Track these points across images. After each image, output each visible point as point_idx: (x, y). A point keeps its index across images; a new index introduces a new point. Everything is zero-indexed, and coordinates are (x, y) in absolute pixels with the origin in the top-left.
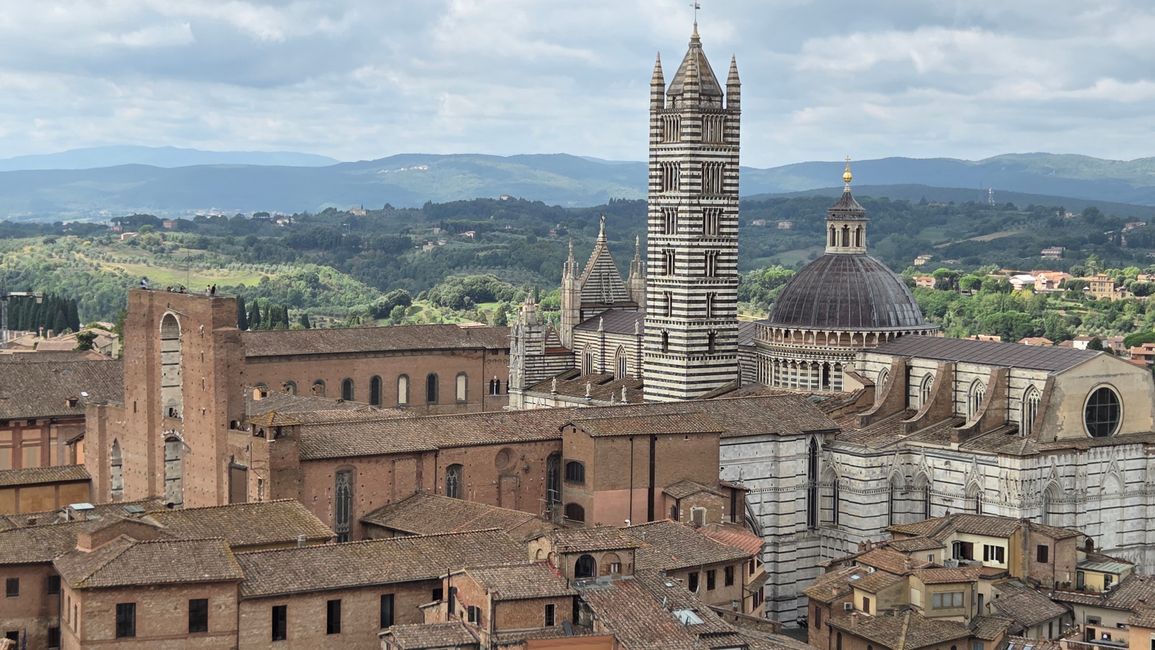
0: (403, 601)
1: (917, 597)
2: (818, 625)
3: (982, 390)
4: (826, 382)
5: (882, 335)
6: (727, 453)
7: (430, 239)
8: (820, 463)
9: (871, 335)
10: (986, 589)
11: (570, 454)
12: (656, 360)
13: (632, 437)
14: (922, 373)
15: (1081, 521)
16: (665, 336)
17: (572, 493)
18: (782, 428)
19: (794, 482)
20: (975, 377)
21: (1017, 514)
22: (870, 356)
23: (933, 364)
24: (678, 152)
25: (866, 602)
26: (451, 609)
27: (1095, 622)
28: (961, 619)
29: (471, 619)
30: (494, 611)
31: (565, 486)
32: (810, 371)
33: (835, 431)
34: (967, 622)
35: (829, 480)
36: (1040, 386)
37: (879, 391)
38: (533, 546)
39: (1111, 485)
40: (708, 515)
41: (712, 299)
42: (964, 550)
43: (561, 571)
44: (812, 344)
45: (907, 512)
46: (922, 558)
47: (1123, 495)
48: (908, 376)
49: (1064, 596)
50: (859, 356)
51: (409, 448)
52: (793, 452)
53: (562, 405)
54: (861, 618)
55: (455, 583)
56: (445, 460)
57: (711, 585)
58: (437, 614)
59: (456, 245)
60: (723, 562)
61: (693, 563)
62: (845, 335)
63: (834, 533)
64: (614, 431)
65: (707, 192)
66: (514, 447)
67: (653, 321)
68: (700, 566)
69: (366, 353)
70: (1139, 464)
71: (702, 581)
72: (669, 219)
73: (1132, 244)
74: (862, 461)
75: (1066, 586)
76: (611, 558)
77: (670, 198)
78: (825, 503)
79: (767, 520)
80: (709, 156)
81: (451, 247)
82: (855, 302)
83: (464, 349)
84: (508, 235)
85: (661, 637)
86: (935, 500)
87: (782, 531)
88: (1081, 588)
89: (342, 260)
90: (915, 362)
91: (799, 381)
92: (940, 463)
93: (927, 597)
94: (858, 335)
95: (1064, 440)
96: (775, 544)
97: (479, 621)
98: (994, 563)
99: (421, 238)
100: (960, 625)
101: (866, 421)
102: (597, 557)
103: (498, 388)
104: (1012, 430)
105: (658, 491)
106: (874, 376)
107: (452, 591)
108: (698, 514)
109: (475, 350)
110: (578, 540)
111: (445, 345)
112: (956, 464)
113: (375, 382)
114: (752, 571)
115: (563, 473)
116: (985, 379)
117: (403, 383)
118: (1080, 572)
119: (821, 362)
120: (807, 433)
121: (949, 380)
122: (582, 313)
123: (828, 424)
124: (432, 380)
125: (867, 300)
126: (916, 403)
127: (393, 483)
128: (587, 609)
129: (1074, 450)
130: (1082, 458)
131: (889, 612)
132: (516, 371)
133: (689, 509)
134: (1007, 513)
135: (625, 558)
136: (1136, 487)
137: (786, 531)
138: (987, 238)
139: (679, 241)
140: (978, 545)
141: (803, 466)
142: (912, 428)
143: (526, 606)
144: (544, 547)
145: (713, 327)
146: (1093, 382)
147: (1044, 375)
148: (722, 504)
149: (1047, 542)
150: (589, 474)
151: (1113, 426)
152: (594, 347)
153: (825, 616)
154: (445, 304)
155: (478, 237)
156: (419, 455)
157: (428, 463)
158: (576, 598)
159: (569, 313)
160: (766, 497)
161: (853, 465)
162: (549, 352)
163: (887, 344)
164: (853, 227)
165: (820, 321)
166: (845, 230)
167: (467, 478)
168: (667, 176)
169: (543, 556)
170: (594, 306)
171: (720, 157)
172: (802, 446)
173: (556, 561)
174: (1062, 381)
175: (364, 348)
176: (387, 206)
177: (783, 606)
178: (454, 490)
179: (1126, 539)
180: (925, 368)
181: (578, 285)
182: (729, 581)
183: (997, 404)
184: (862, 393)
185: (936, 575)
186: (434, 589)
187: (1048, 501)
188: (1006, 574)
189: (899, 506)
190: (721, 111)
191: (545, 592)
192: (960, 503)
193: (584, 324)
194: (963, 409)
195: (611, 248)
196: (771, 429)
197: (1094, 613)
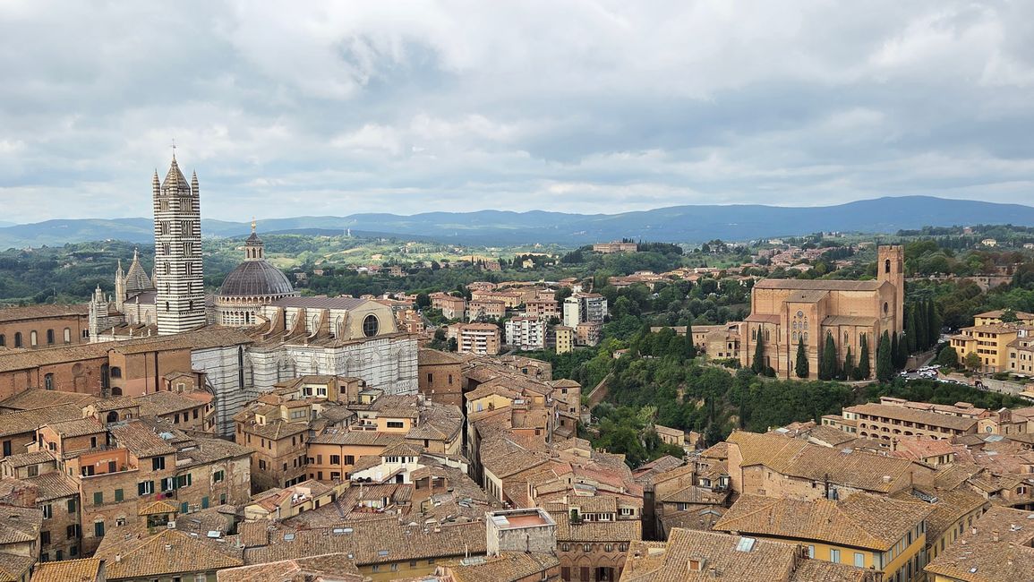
0: (16, 444)
1: (284, 414)
2: (239, 432)
3: (318, 319)
4: (248, 320)
5: (273, 298)
6: (195, 357)
7: (68, 262)
8: (244, 358)
9: (268, 298)
10: (317, 407)
11: (112, 364)
12: (164, 315)
13: (145, 353)
14: (292, 313)
15: (363, 373)
16: (167, 303)
17: (115, 382)
18: (224, 343)
19: (231, 368)
20: (314, 314)
21: (334, 373)
22: (267, 307)
23: (296, 309)
24: (168, 216)
25: (261, 419)
26: (41, 445)
27: (366, 417)
28: (305, 422)
29: (51, 449)
30: (62, 443)
31: (111, 379)
32: (240, 316)
33: (251, 343)
34: (307, 423)
35: (249, 365)
36: (343, 316)
37: (272, 322)
38: (85, 410)
39: (376, 357)
40: (186, 387)
41: (190, 285)
42: (309, 391)
43: (100, 420)
44: (240, 303)
45: (287, 375)
46: (289, 397)
47: (381, 361)
48: (285, 315)
49: (352, 407)
50: (263, 308)
51: (22, 368)
52: (230, 354)
53: (118, 339)
54: (259, 427)
55: (42, 431)
56: (43, 372)
57: (186, 419)
58: (33, 448)
59: (83, 264)
60: (191, 408)
61: (176, 410)
62: (256, 298)
63: (252, 389)
64: (136, 351)
65: (185, 235)
66: (81, 362)
67: (161, 298)
68: (179, 411)
69: (11, 321)
70: (388, 347)
71: (182, 418)
72: (166, 249)
73: (411, 252)
74: (263, 356)
75: (354, 403)
76: (127, 412)
77: (166, 238)
78: (247, 376)
79: (219, 387)
80: (184, 217)
81: (80, 265)
82: (260, 283)
83: (67, 316)
84: (112, 259)
85: (152, 446)
86: (298, 370)
87: (227, 391)
88: (361, 403)
89: (19, 274)
90: (288, 309)
91: (234, 321)
92: (299, 353)
93: (289, 414)
94: (262, 298)
95: (354, 339)
96: (224, 397)
97: (55, 449)
98: (321, 396)
99: (63, 262)
100: (304, 425)
101: (266, 337)
102: (119, 412)
103: (86, 334)
104: (332, 336)
105: (160, 378)
106: (269, 317)
107: (41, 436)
108: (181, 387)
109: (74, 316)
110: (110, 405)
111: (57, 315)
112: (307, 354)
113: (18, 335)
114: (207, 411)
115: (110, 373)
116: (319, 315)
117: (34, 335)
118: (360, 396)
119: (245, 312)
120: (237, 345)
121: (303, 317)
122: (127, 295)
123: (247, 340)
124: (50, 333)
125: (265, 282)
126: (289, 327)
127: (14, 385)
128: (114, 437)
129: (358, 343)
130: (362, 346)
131: (272, 422)
132: (93, 324)
133: (176, 385)
134: (330, 373)
135: (134, 411)
136: (387, 357)
137: (229, 390)
138: (347, 252)
139: (172, 258)
140: (314, 388)
141: (236, 360)
142: (287, 339)
143: (80, 439)
144: (90, 410)
145: (191, 298)
146: (366, 313)
147: (344, 311)
148: (192, 381)
149: (345, 384)
150: (123, 373)
151: (375, 332)
152: (134, 311)
153: (243, 427)
154: (76, 294)
155: (95, 260)
156: (28, 370)
157: (34, 374)
158: (108, 433)
159: (120, 295)
160: (218, 376)
161: (258, 357)
162: (110, 315)
163: (276, 301)
164: (257, 249)
165: (243, 292)
166: (254, 250)
167: (56, 380)
168: (164, 228)
169: (90, 414)
170: (133, 291)
171: (191, 217)
172: (235, 351)
173: (96, 416)
174: (352, 313)
175: (11, 318)
176: (44, 246)
177: (229, 425)
178: (49, 386)
179: (383, 380)
180: (292, 312)
181: (125, 281)
182: (196, 417)
183: (324, 325)
184: (264, 325)
185: (293, 404)
186: (32, 435)
187: (348, 367)
188: (327, 400)
189: (282, 374)
190: (190, 196)
191: (90, 432)
192: (309, 371)
193: (129, 300)
194: (310, 329)
195: (141, 263)
196: (219, 345)
197: (366, 413)
